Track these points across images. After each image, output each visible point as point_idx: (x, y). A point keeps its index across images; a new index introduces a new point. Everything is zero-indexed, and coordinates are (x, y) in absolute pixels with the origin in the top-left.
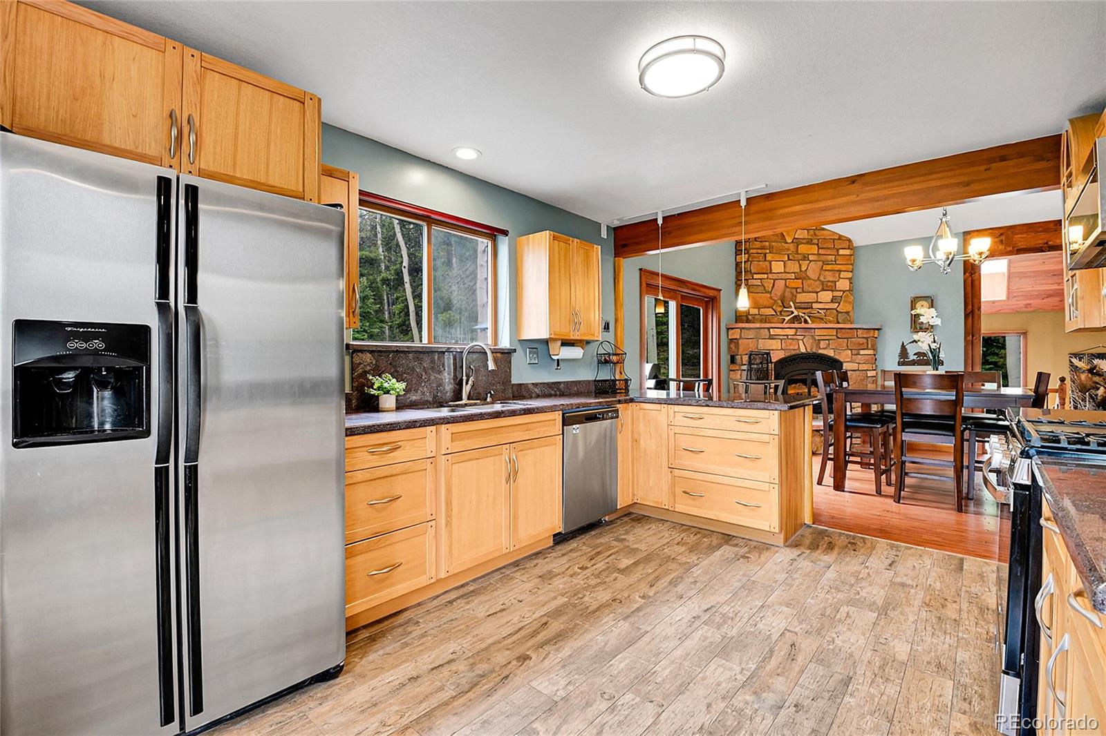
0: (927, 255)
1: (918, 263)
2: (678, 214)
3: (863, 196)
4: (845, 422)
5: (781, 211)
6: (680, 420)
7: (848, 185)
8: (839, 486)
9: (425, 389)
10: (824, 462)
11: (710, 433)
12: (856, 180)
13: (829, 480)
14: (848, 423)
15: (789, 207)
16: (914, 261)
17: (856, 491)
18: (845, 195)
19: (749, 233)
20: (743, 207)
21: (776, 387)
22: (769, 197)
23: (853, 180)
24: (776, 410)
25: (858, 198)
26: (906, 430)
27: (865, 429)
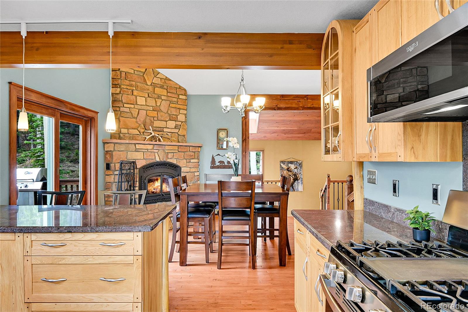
0: (232, 104)
1: (228, 109)
2: (47, 32)
3: (206, 50)
4: (188, 215)
5: (144, 50)
6: (37, 249)
7: (196, 39)
10: (173, 245)
11: (73, 260)
12: (201, 37)
13: (177, 256)
14: (189, 216)
15: (151, 47)
16: (226, 107)
17: (194, 263)
18: (194, 47)
19: (116, 63)
20: (111, 37)
21: (140, 196)
23: (200, 36)
24: (140, 231)
25: (202, 51)
26: (224, 218)
27: (199, 219)
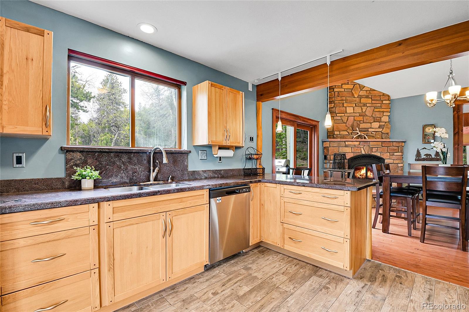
0: (439, 97)
1: (434, 102)
2: (291, 75)
3: (406, 53)
4: (390, 193)
5: (352, 67)
6: (287, 194)
7: (397, 46)
8: (385, 230)
9: (123, 175)
10: (377, 216)
11: (305, 203)
12: (402, 43)
13: (379, 225)
14: (392, 194)
15: (357, 64)
16: (432, 100)
17: (396, 233)
18: (395, 53)
19: (332, 82)
20: (328, 65)
21: (349, 173)
22: (345, 59)
23: (400, 43)
24: (349, 190)
25: (403, 55)
26: (429, 200)
27: (402, 198)
